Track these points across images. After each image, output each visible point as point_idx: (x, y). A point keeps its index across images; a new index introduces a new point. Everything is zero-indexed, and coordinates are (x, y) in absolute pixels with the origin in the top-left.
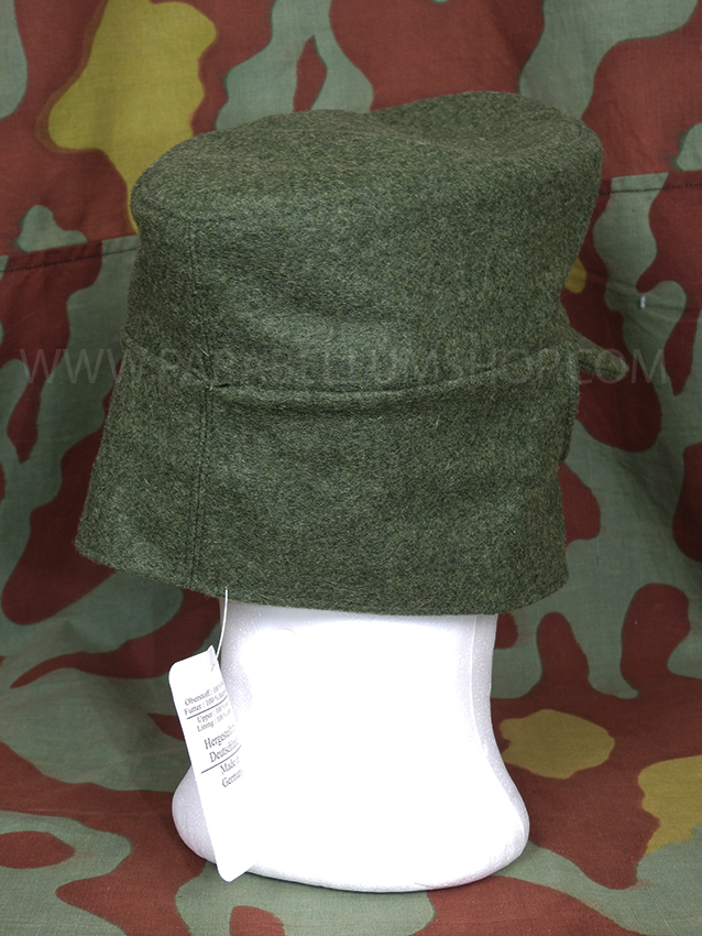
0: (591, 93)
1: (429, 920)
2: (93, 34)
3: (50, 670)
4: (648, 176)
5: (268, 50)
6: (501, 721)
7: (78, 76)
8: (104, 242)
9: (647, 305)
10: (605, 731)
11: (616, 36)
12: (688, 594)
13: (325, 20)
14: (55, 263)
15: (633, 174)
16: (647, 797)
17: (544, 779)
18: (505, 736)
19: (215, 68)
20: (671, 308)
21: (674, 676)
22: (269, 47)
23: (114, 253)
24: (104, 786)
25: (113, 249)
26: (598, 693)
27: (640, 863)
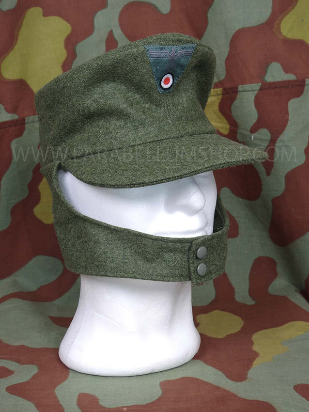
0: (228, 51)
1: (159, 396)
2: (19, 31)
3: (7, 299)
4: (253, 85)
5: (93, 36)
6: (197, 315)
7: (13, 49)
8: (26, 118)
9: (254, 139)
10: (240, 318)
11: (238, 26)
12: (277, 260)
13: (117, 23)
14: (5, 127)
15: (247, 84)
16: (255, 345)
17: (212, 339)
18: (198, 321)
19: (71, 43)
20: (264, 140)
21: (271, 295)
22: (93, 34)
23: (30, 123)
24: (28, 346)
25: (30, 121)
26: (239, 303)
27: (249, 371)
